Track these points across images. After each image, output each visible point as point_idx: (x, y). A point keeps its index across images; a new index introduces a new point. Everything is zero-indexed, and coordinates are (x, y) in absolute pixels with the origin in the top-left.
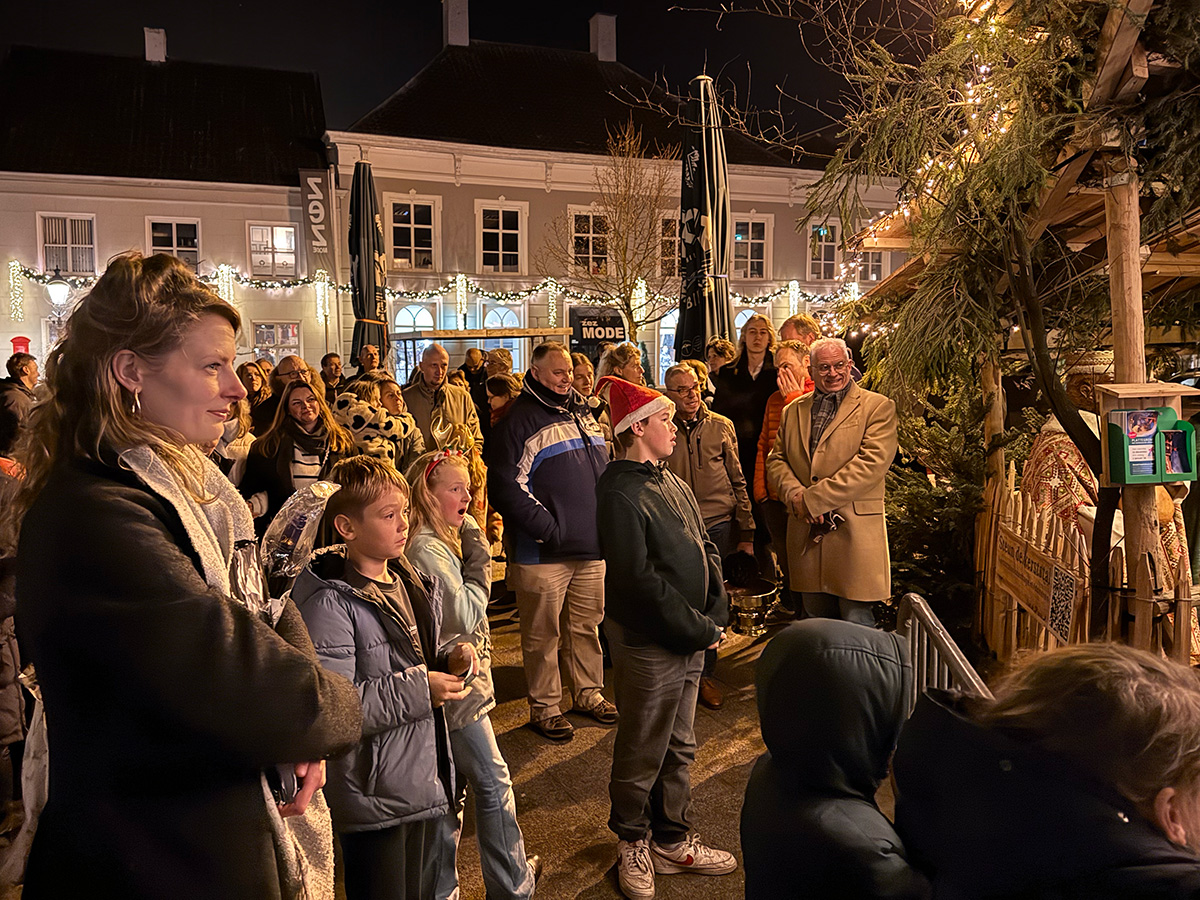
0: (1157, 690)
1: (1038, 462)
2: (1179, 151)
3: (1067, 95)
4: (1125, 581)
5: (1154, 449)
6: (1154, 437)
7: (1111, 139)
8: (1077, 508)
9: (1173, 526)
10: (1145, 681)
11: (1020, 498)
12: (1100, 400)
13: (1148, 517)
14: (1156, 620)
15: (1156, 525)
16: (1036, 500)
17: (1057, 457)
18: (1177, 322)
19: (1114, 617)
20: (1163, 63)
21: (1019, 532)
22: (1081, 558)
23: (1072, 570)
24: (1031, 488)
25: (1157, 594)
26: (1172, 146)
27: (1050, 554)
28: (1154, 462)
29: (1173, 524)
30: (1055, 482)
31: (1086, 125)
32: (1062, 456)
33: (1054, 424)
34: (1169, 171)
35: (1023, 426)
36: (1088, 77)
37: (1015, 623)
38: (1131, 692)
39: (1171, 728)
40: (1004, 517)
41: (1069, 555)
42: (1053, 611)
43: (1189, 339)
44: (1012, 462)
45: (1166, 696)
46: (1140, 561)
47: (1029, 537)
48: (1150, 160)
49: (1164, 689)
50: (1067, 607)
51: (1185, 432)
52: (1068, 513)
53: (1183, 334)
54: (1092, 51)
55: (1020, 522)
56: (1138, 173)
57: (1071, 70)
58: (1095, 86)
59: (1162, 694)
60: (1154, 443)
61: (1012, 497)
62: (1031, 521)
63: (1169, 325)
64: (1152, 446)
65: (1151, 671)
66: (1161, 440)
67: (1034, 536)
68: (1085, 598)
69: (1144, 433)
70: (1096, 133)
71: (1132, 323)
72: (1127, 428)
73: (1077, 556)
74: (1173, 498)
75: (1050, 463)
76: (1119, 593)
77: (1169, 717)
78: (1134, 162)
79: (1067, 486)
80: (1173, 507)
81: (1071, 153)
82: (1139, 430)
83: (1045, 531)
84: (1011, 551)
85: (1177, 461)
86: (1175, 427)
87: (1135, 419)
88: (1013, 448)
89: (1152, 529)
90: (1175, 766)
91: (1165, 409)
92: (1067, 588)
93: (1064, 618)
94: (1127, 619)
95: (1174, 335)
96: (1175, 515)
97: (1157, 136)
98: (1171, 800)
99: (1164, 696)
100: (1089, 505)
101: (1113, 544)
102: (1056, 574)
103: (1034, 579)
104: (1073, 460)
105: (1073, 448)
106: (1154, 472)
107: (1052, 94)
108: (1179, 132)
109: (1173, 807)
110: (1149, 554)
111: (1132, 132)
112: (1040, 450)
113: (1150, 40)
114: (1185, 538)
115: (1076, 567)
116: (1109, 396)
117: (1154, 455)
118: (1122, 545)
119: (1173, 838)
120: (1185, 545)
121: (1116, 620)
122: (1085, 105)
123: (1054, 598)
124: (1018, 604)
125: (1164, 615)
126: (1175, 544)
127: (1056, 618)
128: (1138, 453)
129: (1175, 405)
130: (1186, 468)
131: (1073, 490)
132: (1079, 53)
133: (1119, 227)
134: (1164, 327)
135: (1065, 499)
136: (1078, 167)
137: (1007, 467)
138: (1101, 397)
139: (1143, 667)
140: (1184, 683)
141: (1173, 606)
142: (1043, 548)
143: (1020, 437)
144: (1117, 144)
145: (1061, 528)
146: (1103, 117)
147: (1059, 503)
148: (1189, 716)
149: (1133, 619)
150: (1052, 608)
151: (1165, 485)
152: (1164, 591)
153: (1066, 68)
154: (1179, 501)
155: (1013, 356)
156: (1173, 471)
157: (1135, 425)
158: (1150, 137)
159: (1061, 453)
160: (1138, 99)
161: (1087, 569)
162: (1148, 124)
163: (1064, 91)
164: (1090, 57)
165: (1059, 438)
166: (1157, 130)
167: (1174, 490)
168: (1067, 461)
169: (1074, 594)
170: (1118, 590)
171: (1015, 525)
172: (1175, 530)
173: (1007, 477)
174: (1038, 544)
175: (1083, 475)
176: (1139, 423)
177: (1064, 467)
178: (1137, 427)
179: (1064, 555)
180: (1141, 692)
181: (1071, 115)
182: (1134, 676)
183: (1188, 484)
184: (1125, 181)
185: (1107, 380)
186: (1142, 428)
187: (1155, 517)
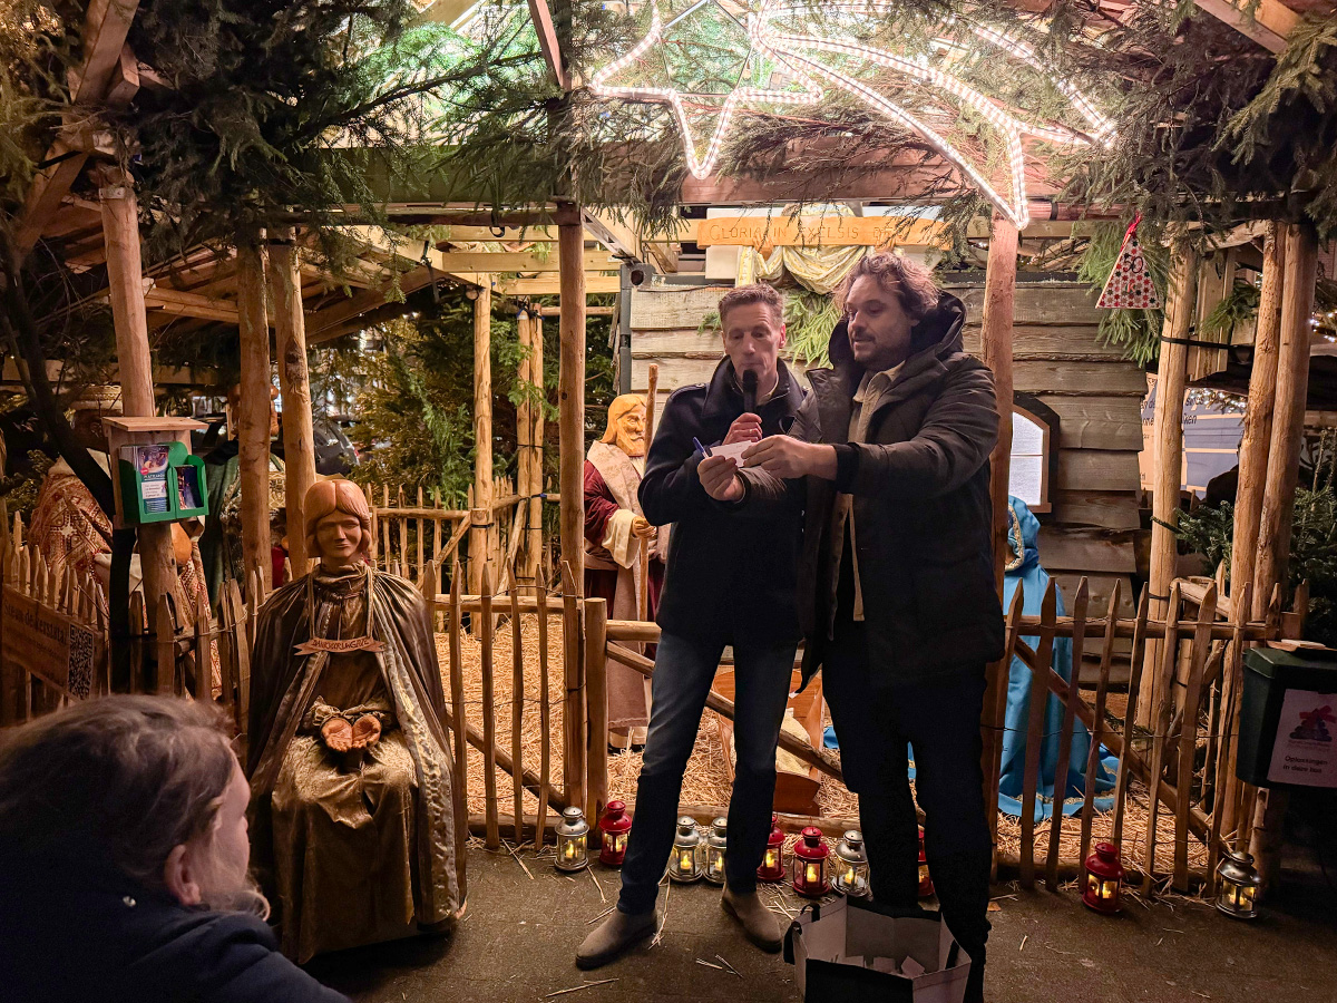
0: (162, 736)
1: (47, 511)
2: (176, 176)
3: (49, 77)
4: (146, 626)
5: (166, 485)
6: (166, 473)
7: (104, 143)
8: (94, 557)
9: (192, 565)
10: (148, 730)
11: (27, 553)
12: (109, 434)
13: (166, 555)
14: (178, 660)
15: (173, 563)
16: (46, 553)
17: (69, 503)
18: (187, 363)
19: (137, 667)
20: (153, 76)
21: (28, 591)
22: (99, 611)
23: (90, 624)
24: (40, 540)
25: (177, 634)
26: (169, 169)
27: (65, 611)
28: (168, 498)
29: (191, 563)
30: (68, 531)
31: (74, 120)
32: (75, 500)
33: (62, 466)
34: (166, 197)
35: (28, 470)
36: (75, 65)
37: (29, 698)
38: (132, 748)
39: (179, 776)
40: (10, 576)
41: (86, 610)
42: (71, 674)
43: (199, 381)
44: (18, 513)
45: (172, 741)
46: (159, 604)
47: (40, 596)
48: (147, 181)
49: (169, 734)
50: (86, 666)
51: (196, 467)
52: (83, 564)
53: (192, 375)
54: (77, 35)
55: (28, 579)
56: (135, 189)
57: (52, 47)
58: (83, 78)
59: (168, 740)
60: (166, 479)
61: (17, 552)
62: (41, 577)
63: (179, 365)
64: (164, 482)
65: (155, 717)
66: (173, 475)
67: (46, 593)
68: (105, 654)
69: (156, 469)
70: (86, 134)
71: (138, 353)
72: (139, 464)
73: (94, 608)
74: (190, 537)
75: (61, 509)
76: (140, 641)
77: (177, 763)
78: (130, 177)
79: (81, 534)
80: (190, 545)
81: (60, 152)
82: (151, 466)
83: (58, 586)
84: (19, 617)
85: (190, 497)
86: (186, 462)
87: (147, 455)
88: (17, 497)
89: (169, 567)
90: (185, 817)
91: (175, 443)
92: (86, 645)
93: (83, 679)
94: (150, 665)
95: (184, 376)
96: (193, 553)
97: (152, 154)
98: (183, 858)
99: (169, 742)
100: (107, 552)
101: (131, 589)
102: (73, 632)
103: (47, 641)
104: (86, 505)
105: (85, 491)
106: (169, 509)
107: (32, 72)
108: (175, 155)
109: (185, 866)
110: (168, 594)
111: (127, 142)
112: (49, 495)
113: (140, 44)
114: (203, 575)
115: (95, 621)
116: (120, 431)
117: (167, 491)
118: (140, 588)
119: (187, 899)
120: (204, 582)
121: (139, 669)
122: (73, 98)
123: (71, 659)
124: (32, 675)
125: (186, 654)
126: (195, 582)
127: (75, 681)
128: (151, 489)
129: (185, 441)
130: (198, 503)
131: (89, 537)
132: (60, 32)
133: (118, 246)
134: (173, 367)
135: (80, 548)
136: (72, 172)
137: (12, 519)
138: (110, 431)
139: (145, 714)
140: (192, 721)
141: (194, 643)
142: (56, 606)
143: (25, 484)
144: (110, 151)
145: (76, 581)
146: (93, 117)
147: (73, 553)
148: (198, 757)
149: (156, 664)
150: (71, 672)
151: (181, 521)
152: (185, 629)
153: (46, 44)
154: (196, 539)
155: (10, 388)
156: (186, 507)
157: (146, 460)
158: (147, 154)
159: (72, 497)
160: (131, 109)
161: (106, 621)
162: (144, 137)
163: (47, 72)
164: (75, 42)
165: (69, 482)
166: (152, 148)
167: (191, 527)
168: (80, 507)
169: (93, 650)
170: (139, 636)
171: (23, 583)
172: (193, 568)
173: (11, 530)
174: (51, 601)
175: (98, 520)
176: (150, 458)
177: (77, 513)
178: (148, 463)
179: (80, 610)
180: (145, 744)
181: (57, 104)
182: (135, 727)
183: (202, 519)
184: (121, 196)
185: (115, 413)
186: (155, 464)
187: (171, 555)
